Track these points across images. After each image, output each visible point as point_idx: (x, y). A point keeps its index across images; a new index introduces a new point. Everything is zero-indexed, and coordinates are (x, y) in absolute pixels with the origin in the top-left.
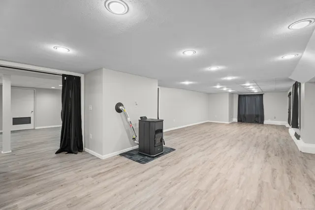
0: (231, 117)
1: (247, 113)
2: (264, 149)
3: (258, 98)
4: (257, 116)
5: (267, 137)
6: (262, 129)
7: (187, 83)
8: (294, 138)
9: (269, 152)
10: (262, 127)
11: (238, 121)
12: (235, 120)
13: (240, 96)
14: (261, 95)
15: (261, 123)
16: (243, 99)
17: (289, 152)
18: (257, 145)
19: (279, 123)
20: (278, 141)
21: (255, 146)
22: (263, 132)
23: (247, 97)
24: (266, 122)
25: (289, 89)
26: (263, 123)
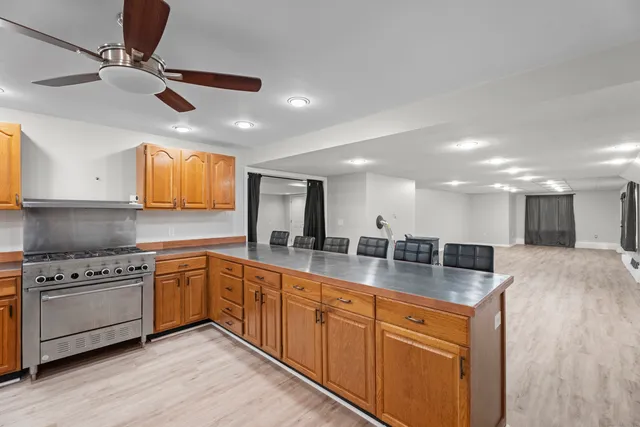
0: (513, 235)
1: (543, 228)
2: (582, 280)
3: (564, 201)
4: (562, 234)
5: (585, 267)
6: (574, 256)
7: (455, 183)
8: (630, 268)
9: (591, 285)
10: (574, 253)
11: (526, 243)
12: (521, 240)
13: (529, 198)
14: (570, 197)
15: (569, 247)
16: (533, 202)
17: (620, 285)
18: (569, 276)
19: (604, 246)
20: (603, 271)
21: (568, 277)
22: (576, 260)
23: (542, 201)
24: (578, 244)
25: (622, 187)
26: (573, 247)
